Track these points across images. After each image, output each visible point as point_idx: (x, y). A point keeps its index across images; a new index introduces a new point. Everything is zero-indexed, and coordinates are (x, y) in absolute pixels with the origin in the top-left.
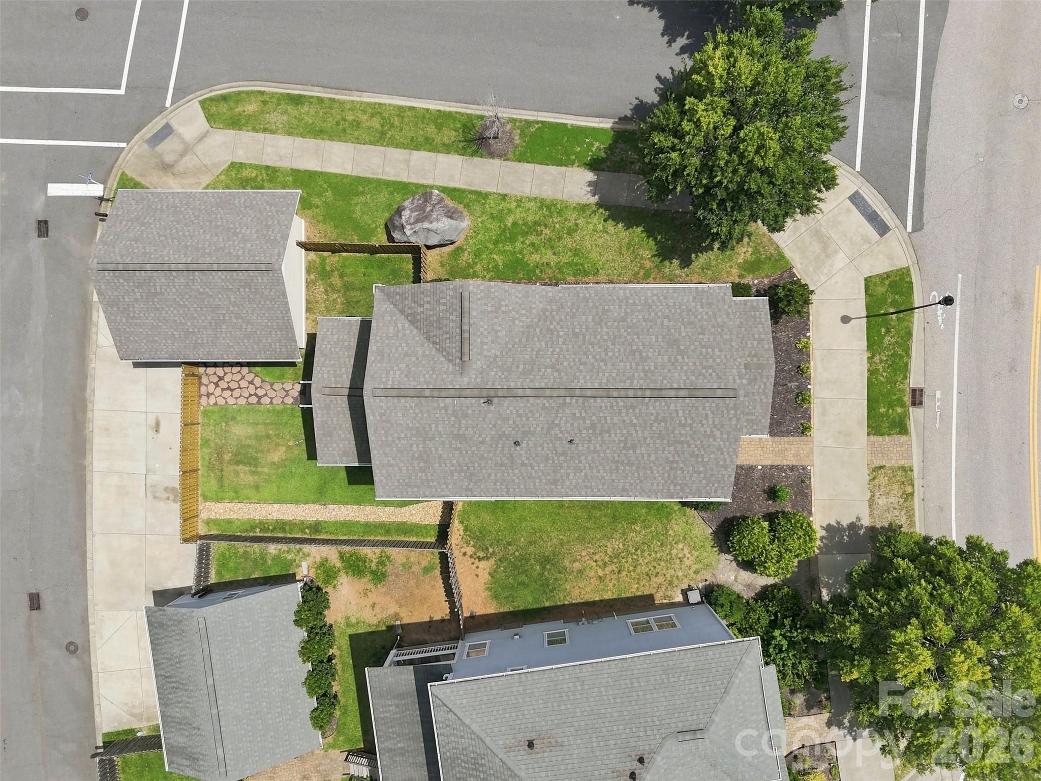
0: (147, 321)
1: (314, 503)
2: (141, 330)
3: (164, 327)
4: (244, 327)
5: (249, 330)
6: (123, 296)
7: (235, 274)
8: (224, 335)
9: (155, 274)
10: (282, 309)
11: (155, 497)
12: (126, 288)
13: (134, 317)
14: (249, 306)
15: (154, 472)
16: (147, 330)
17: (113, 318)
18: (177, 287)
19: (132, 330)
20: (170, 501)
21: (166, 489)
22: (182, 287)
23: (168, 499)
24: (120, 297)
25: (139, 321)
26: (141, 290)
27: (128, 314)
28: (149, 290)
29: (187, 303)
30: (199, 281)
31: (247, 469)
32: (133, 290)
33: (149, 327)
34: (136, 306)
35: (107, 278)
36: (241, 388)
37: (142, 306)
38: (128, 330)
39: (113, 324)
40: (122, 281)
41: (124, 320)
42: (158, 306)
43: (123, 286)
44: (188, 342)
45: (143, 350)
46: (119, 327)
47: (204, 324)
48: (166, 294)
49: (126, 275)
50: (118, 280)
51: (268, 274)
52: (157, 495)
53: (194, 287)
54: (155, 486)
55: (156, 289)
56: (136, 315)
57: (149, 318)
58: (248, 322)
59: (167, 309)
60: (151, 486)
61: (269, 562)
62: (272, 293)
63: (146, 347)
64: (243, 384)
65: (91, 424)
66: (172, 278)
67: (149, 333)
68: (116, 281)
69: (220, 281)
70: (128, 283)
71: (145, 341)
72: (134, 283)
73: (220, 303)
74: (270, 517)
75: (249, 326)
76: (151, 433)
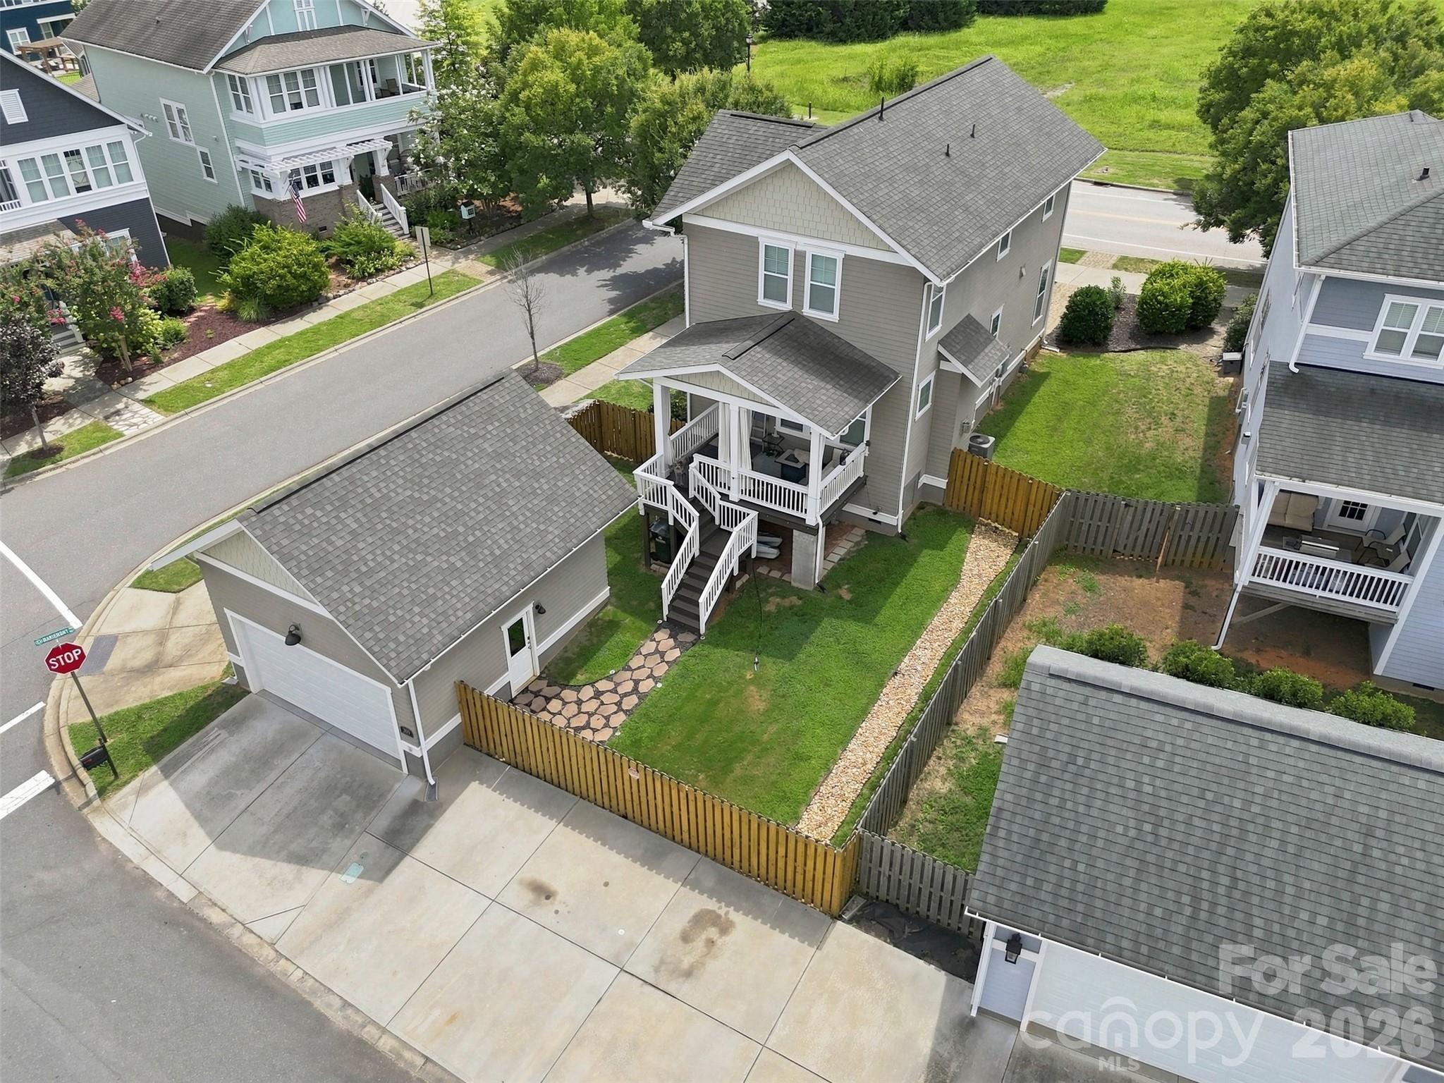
0: (396, 565)
1: (882, 686)
2: (397, 590)
3: (429, 559)
4: (536, 485)
5: (545, 487)
6: (328, 541)
7: (463, 407)
8: (521, 518)
9: (354, 469)
10: (558, 428)
11: (688, 974)
12: (324, 520)
13: (371, 572)
14: (517, 447)
15: (632, 946)
16: (405, 584)
17: (335, 595)
18: (401, 473)
19: (383, 599)
20: (719, 942)
21: (686, 938)
22: (408, 469)
23: (711, 943)
24: (324, 544)
25: (383, 574)
26: (350, 511)
27: (358, 570)
28: (362, 501)
29: (433, 492)
30: (425, 445)
31: (750, 757)
32: (337, 517)
33: (406, 575)
34: (361, 545)
35: (282, 519)
36: (593, 714)
37: (370, 540)
38: (375, 604)
39: (342, 609)
40: (309, 511)
41: (358, 589)
42: (394, 525)
43: (318, 519)
44: (481, 564)
45: (425, 630)
46: (357, 608)
47: (481, 516)
48: (393, 495)
49: (310, 495)
50: (302, 512)
51: (502, 385)
52: (685, 965)
53: (424, 460)
54: (662, 962)
55: (371, 496)
56: (371, 564)
57: (396, 557)
58: (537, 475)
59: (411, 522)
60: (657, 970)
61: (968, 800)
62: (530, 412)
63: (425, 621)
64: (590, 706)
65: (407, 1055)
66: (383, 461)
67: (413, 586)
68: (300, 516)
69: (452, 429)
70: (322, 509)
71: (417, 610)
72: (331, 504)
73: (477, 466)
74: (870, 767)
75: (543, 481)
76: (545, 913)
